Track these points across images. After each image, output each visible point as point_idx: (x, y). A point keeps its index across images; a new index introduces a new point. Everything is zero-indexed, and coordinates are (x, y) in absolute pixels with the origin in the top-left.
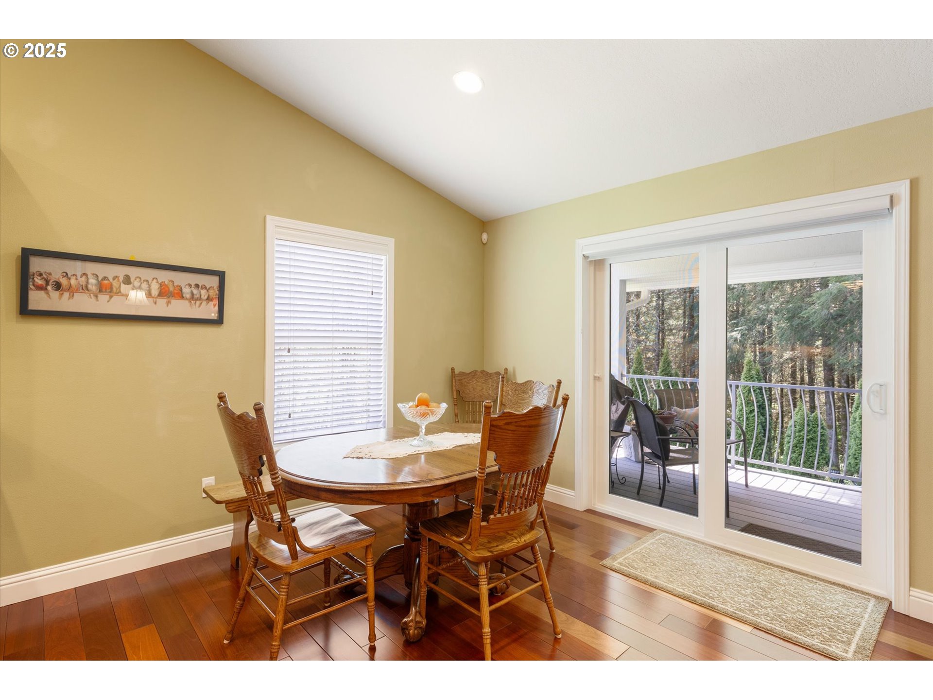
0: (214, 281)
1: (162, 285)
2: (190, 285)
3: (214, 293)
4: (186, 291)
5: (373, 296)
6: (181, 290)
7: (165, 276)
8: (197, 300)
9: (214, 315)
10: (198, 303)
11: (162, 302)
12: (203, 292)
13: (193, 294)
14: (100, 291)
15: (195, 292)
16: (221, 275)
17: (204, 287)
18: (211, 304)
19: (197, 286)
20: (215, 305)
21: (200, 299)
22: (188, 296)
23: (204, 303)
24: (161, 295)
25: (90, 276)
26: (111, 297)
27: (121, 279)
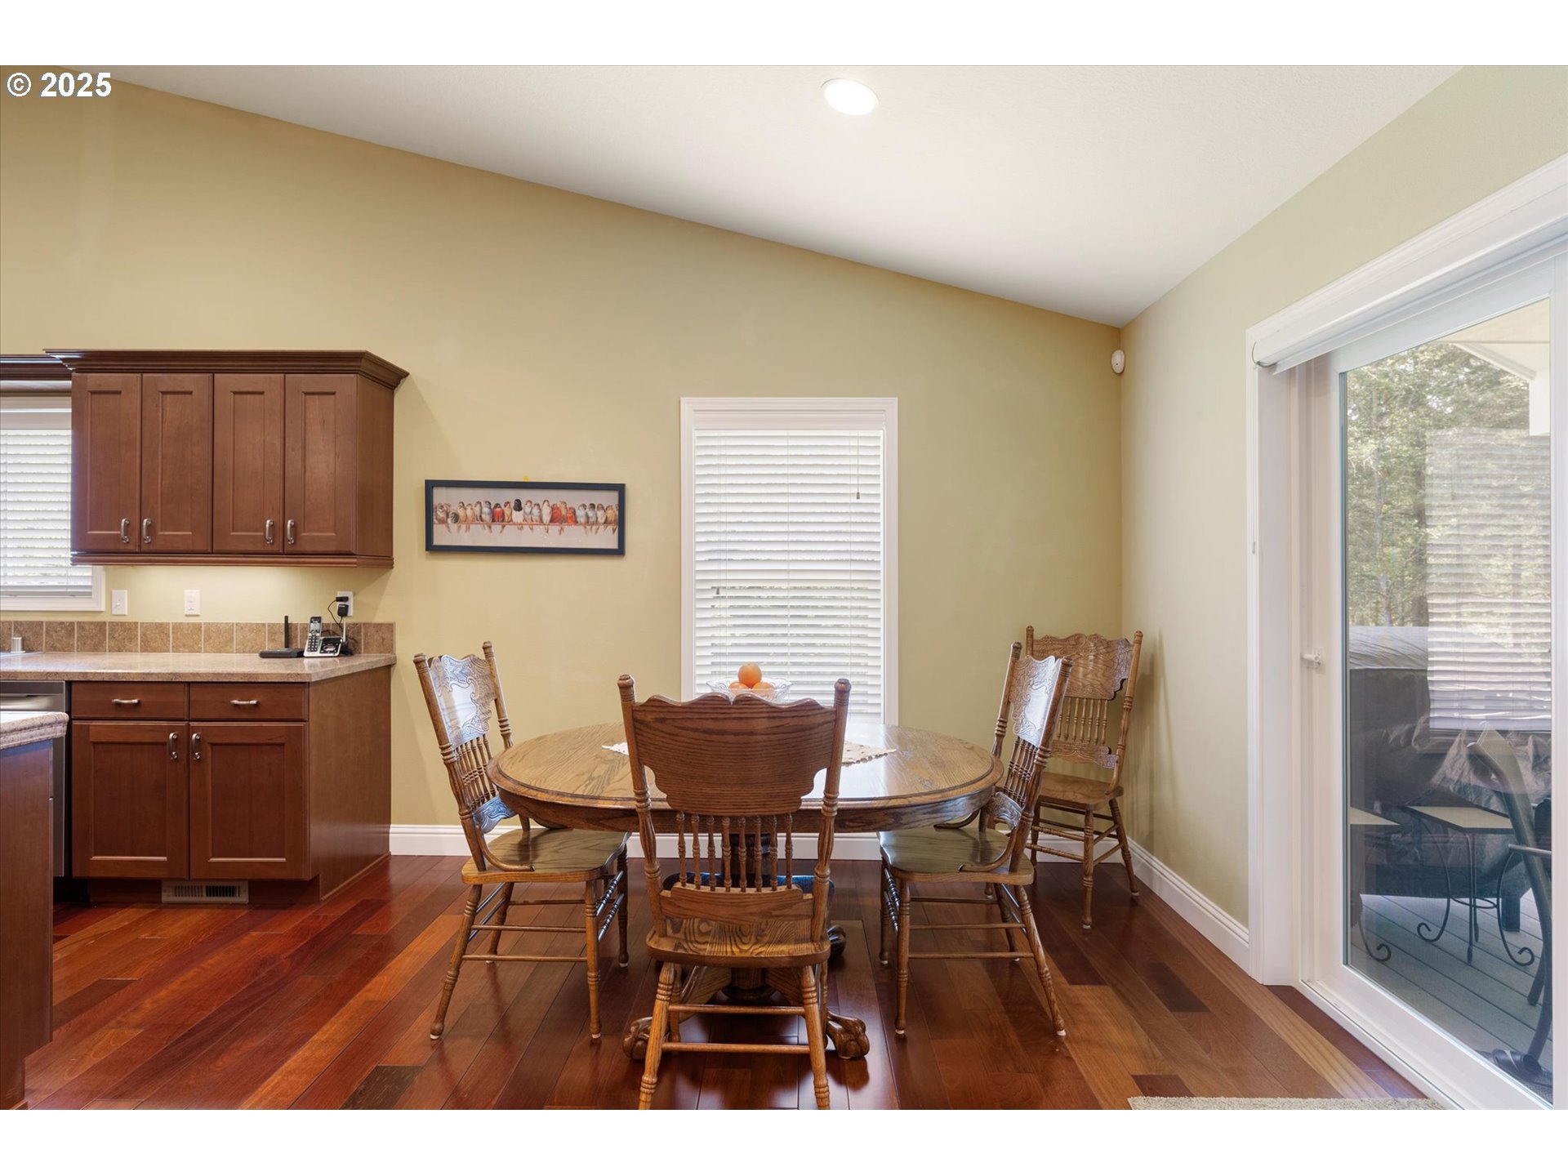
0: (611, 498)
1: (554, 509)
2: (584, 506)
3: (613, 514)
4: (580, 513)
5: (859, 501)
6: (574, 513)
7: (556, 497)
8: (593, 524)
9: (613, 544)
10: (594, 528)
11: (554, 528)
12: (600, 513)
13: (588, 517)
14: (493, 521)
15: (591, 514)
16: (620, 489)
17: (601, 507)
18: (610, 528)
19: (593, 506)
20: (614, 531)
21: (596, 523)
22: (582, 520)
23: (602, 527)
24: (553, 520)
25: (483, 504)
26: (503, 527)
27: (512, 505)
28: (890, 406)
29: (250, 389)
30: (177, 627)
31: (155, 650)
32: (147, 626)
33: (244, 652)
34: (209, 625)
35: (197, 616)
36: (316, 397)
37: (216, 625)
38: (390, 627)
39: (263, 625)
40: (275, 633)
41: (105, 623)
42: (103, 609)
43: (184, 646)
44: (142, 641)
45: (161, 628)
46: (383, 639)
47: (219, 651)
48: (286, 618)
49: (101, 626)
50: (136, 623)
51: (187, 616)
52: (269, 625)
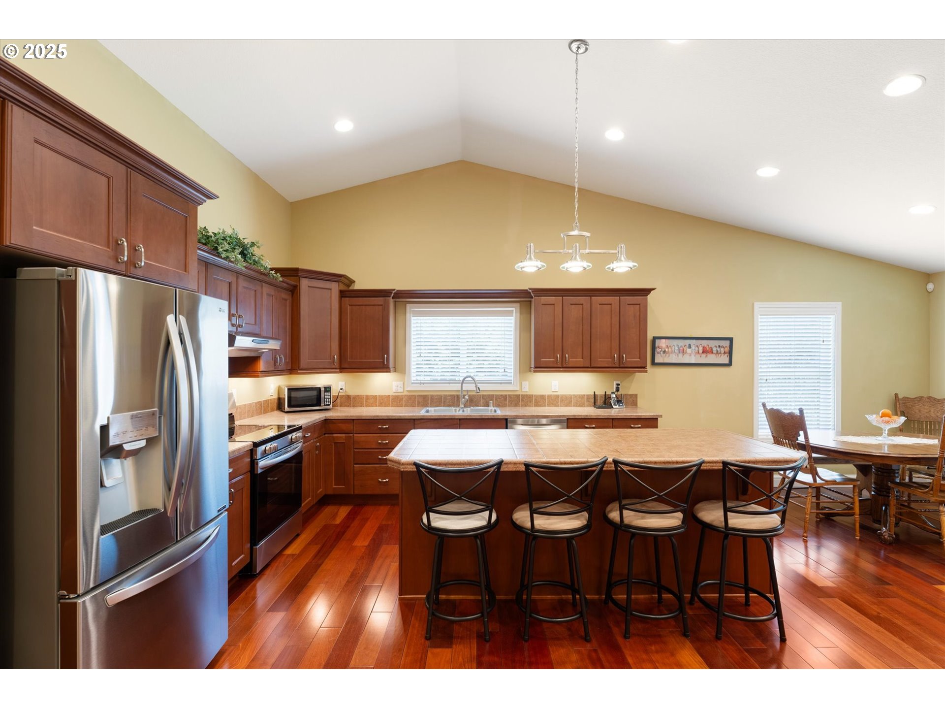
0: (727, 343)
1: (704, 347)
2: (716, 346)
3: (727, 349)
4: (714, 349)
5: (825, 343)
6: (712, 349)
7: (705, 343)
8: (719, 354)
9: (727, 362)
10: (720, 355)
11: (704, 355)
12: (722, 349)
13: (717, 351)
14: (679, 352)
15: (718, 350)
16: (731, 340)
17: (722, 347)
18: (726, 355)
19: (719, 346)
20: (727, 356)
21: (721, 353)
22: (715, 352)
23: (723, 355)
24: (703, 352)
25: (676, 346)
26: (683, 355)
27: (687, 346)
28: (839, 305)
29: (606, 303)
30: (549, 396)
31: (540, 406)
32: (537, 396)
33: (577, 406)
34: (562, 396)
35: (557, 392)
36: (632, 306)
37: (565, 395)
38: (636, 396)
39: (584, 395)
40: (589, 399)
41: (520, 395)
42: (518, 389)
43: (552, 404)
44: (535, 402)
45: (543, 397)
46: (633, 401)
47: (566, 406)
48: (594, 392)
49: (518, 396)
50: (532, 395)
51: (553, 392)
52: (587, 395)
